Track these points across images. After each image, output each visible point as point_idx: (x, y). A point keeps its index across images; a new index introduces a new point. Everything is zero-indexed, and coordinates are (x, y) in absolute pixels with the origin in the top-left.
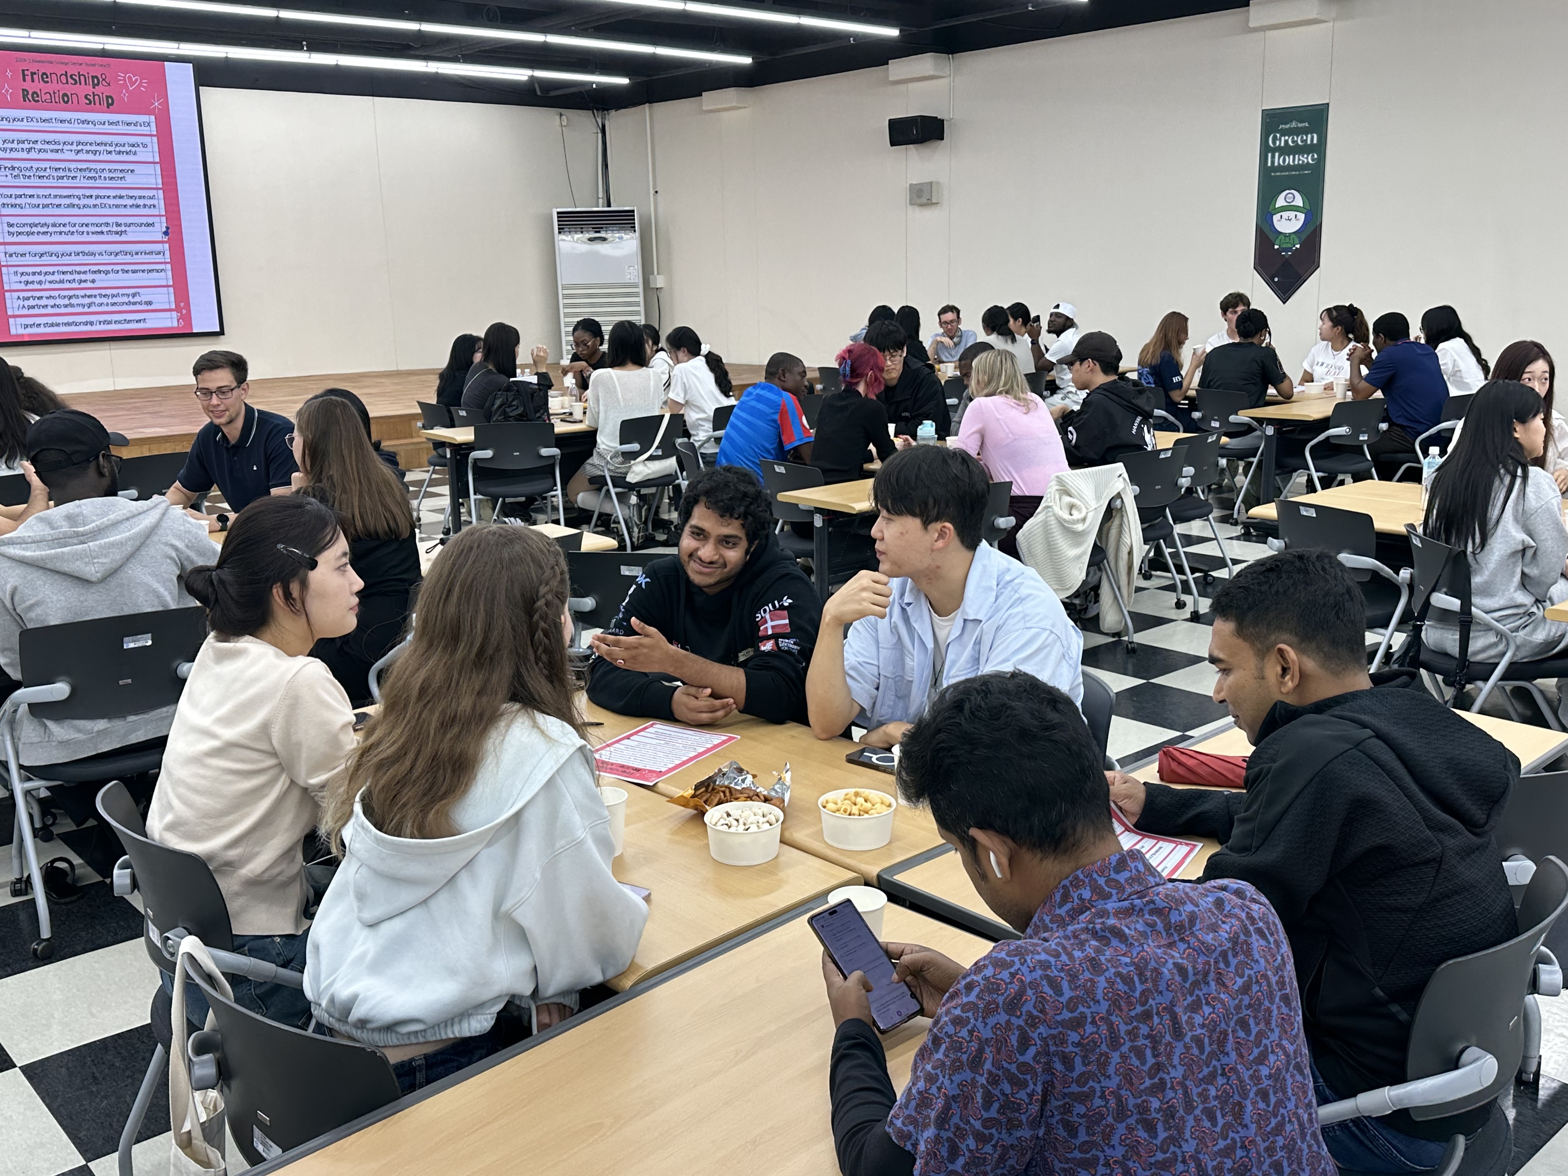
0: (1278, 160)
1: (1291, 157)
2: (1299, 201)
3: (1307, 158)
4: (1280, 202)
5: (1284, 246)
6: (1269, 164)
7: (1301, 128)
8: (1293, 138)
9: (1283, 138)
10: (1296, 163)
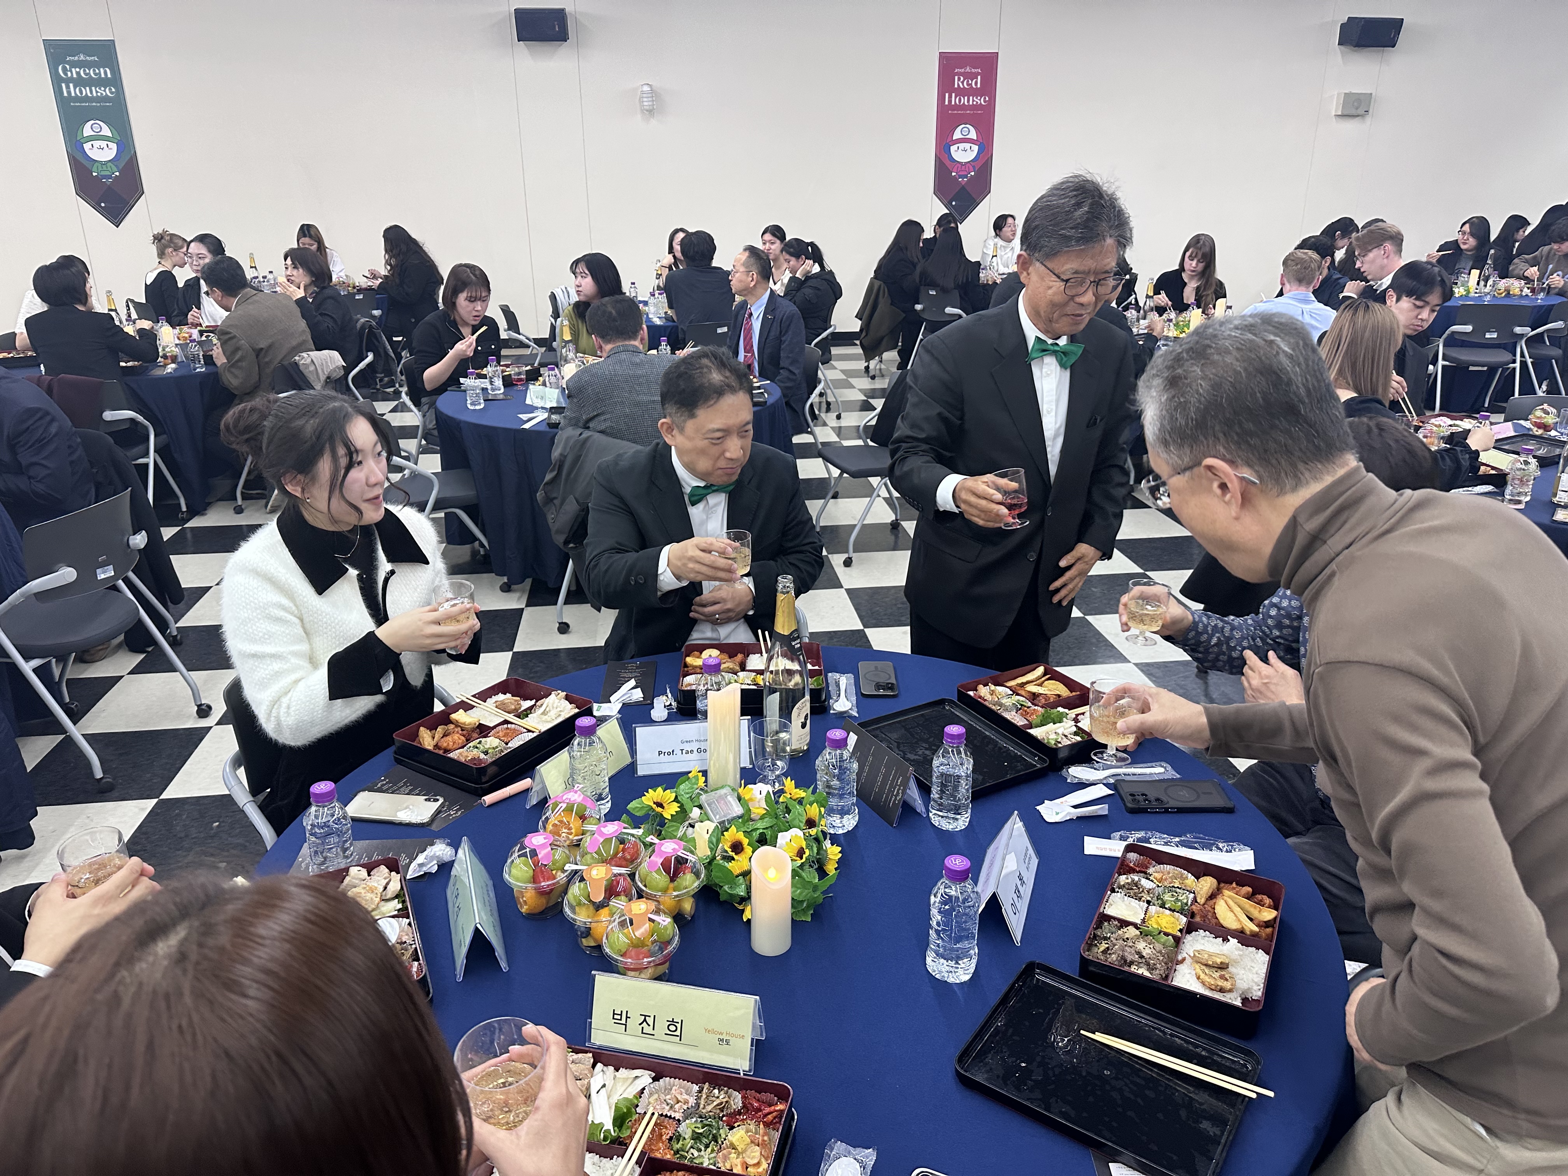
0: (74, 91)
1: (88, 88)
2: (106, 131)
3: (105, 91)
4: (87, 131)
5: (103, 173)
6: (65, 94)
7: (91, 61)
8: (84, 71)
9: (73, 70)
10: (95, 94)
